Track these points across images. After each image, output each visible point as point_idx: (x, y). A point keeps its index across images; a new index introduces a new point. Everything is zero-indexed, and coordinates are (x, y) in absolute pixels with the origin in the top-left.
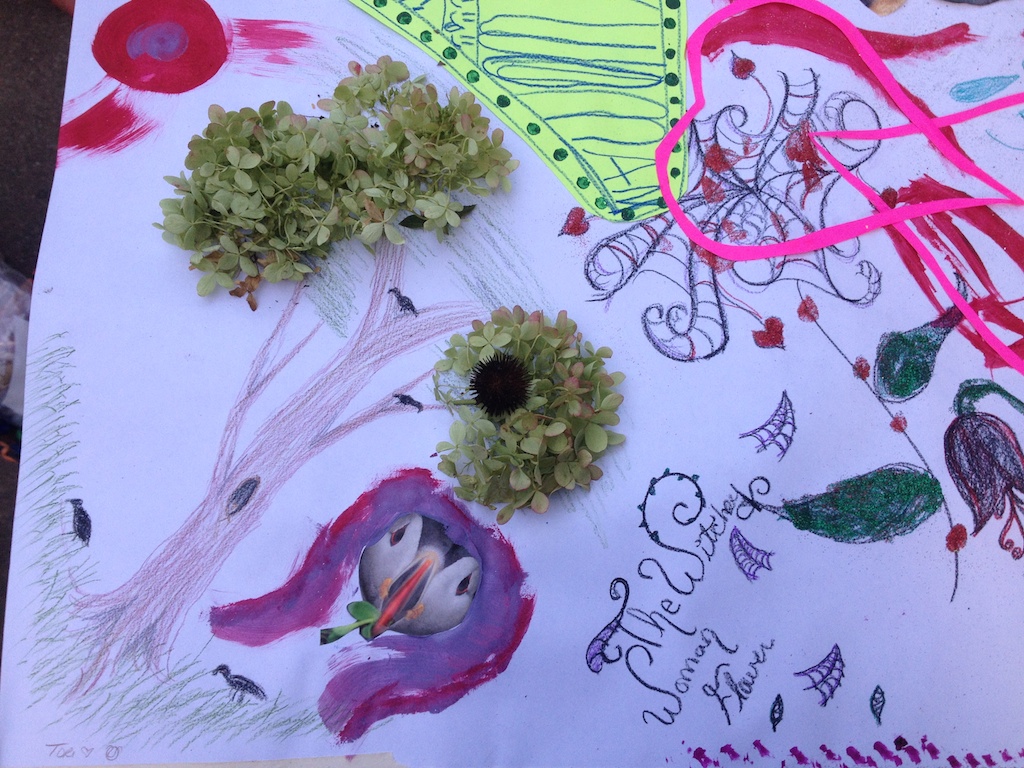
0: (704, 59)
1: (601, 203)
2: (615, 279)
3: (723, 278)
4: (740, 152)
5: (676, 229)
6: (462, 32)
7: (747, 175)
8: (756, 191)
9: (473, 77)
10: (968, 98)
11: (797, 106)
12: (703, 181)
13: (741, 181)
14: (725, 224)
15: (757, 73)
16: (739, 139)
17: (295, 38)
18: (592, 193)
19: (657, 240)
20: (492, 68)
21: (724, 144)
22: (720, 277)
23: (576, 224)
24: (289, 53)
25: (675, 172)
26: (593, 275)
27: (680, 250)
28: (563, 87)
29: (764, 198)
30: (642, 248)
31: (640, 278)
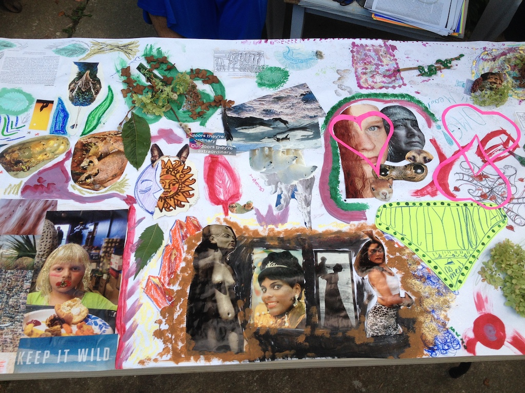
0: (457, 197)
1: (504, 222)
2: (522, 220)
3: (516, 196)
4: (481, 191)
5: (506, 206)
6: (466, 254)
7: (487, 190)
8: (492, 189)
9: (478, 251)
10: (452, 142)
11: (466, 178)
12: (491, 199)
13: (489, 192)
14: (502, 195)
15: (458, 186)
16: (477, 191)
17: (479, 296)
18: (501, 224)
19: (509, 210)
20: (474, 247)
21: (479, 195)
22: (516, 198)
23: (510, 228)
24: (484, 297)
25: (491, 205)
26: (523, 224)
27: (511, 206)
28: (475, 230)
29: (494, 187)
30: (512, 214)
31: (520, 214)
